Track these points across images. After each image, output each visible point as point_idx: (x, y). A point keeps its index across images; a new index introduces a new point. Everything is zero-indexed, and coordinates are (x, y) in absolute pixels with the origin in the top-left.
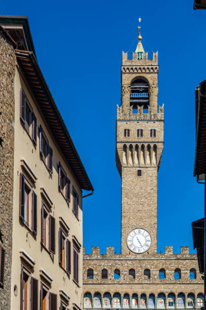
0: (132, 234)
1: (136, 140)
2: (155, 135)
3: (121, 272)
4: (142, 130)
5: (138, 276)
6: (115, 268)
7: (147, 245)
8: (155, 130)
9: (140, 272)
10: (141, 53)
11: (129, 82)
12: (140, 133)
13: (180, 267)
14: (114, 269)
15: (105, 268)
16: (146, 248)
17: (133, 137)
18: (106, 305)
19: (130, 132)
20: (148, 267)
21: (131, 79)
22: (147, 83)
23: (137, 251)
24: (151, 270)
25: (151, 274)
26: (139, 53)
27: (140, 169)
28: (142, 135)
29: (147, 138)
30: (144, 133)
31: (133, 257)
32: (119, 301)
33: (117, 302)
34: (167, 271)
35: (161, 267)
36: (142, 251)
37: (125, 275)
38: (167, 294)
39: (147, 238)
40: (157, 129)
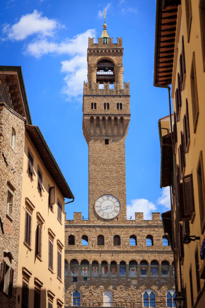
0: (100, 199)
1: (103, 113)
2: (121, 108)
3: (89, 239)
4: (108, 104)
5: (107, 243)
6: (83, 234)
7: (116, 211)
8: (121, 104)
9: (109, 239)
10: (106, 38)
11: (96, 62)
12: (107, 106)
13: (152, 233)
14: (81, 235)
15: (72, 234)
16: (116, 214)
17: (100, 110)
18: (73, 273)
19: (97, 106)
20: (118, 233)
21: (97, 59)
22: (112, 63)
23: (105, 217)
24: (121, 236)
25: (121, 241)
26: (104, 38)
27: (107, 138)
28: (108, 108)
29: (113, 110)
30: (110, 106)
31: (101, 223)
32: (87, 268)
33: (85, 270)
34: (138, 238)
35: (131, 234)
36: (111, 217)
37: (93, 242)
38: (139, 262)
39: (116, 204)
40: (123, 103)
